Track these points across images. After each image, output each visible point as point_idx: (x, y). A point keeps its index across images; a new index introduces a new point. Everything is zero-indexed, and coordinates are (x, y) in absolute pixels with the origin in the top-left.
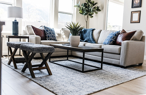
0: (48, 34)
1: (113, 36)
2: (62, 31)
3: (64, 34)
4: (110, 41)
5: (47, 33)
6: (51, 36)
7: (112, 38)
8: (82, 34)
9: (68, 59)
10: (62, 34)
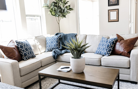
0: (24, 51)
1: (111, 45)
2: (36, 41)
3: (39, 44)
4: (109, 51)
5: (21, 50)
6: (28, 53)
7: (110, 47)
8: (62, 42)
9: (59, 81)
10: (37, 43)
